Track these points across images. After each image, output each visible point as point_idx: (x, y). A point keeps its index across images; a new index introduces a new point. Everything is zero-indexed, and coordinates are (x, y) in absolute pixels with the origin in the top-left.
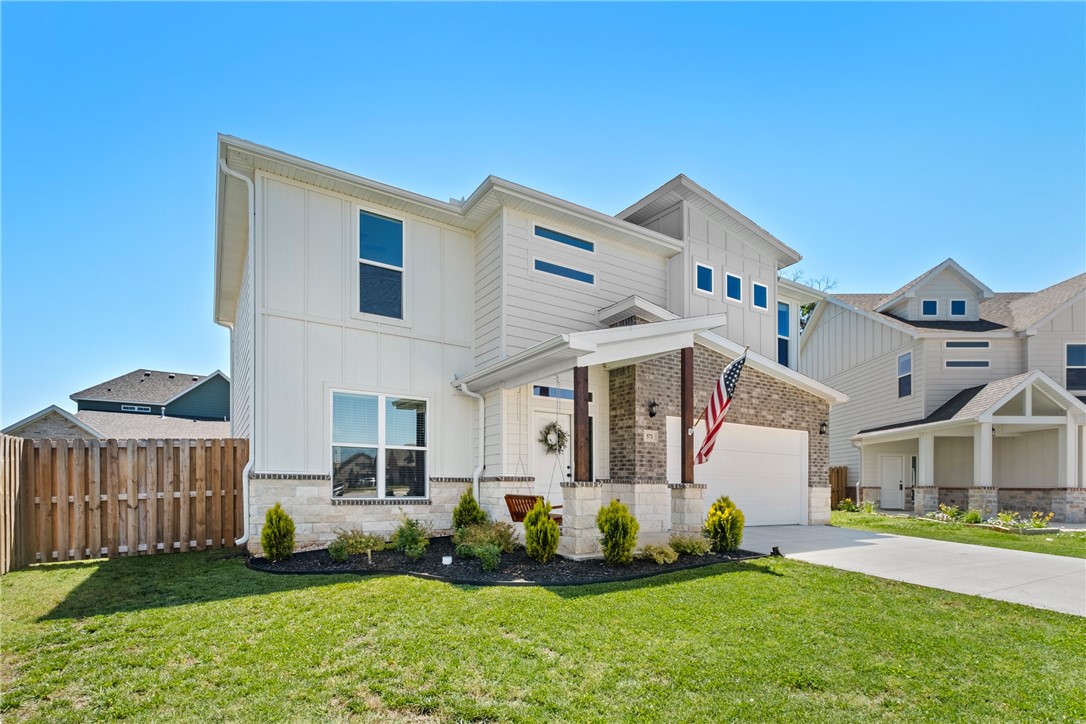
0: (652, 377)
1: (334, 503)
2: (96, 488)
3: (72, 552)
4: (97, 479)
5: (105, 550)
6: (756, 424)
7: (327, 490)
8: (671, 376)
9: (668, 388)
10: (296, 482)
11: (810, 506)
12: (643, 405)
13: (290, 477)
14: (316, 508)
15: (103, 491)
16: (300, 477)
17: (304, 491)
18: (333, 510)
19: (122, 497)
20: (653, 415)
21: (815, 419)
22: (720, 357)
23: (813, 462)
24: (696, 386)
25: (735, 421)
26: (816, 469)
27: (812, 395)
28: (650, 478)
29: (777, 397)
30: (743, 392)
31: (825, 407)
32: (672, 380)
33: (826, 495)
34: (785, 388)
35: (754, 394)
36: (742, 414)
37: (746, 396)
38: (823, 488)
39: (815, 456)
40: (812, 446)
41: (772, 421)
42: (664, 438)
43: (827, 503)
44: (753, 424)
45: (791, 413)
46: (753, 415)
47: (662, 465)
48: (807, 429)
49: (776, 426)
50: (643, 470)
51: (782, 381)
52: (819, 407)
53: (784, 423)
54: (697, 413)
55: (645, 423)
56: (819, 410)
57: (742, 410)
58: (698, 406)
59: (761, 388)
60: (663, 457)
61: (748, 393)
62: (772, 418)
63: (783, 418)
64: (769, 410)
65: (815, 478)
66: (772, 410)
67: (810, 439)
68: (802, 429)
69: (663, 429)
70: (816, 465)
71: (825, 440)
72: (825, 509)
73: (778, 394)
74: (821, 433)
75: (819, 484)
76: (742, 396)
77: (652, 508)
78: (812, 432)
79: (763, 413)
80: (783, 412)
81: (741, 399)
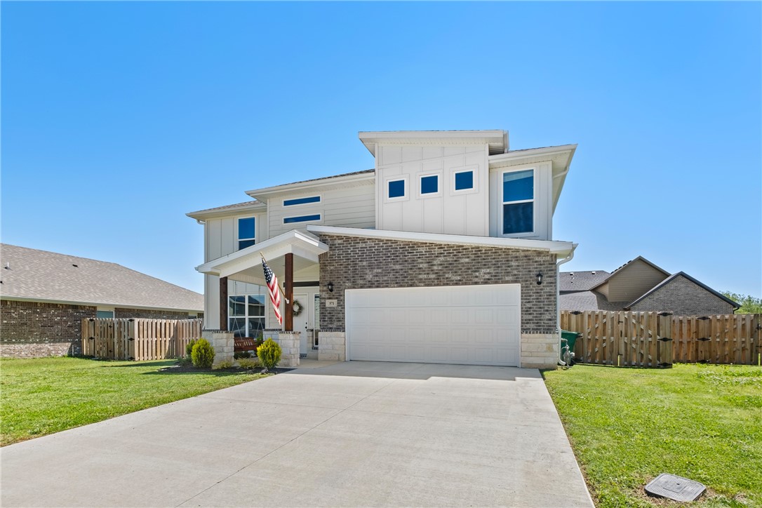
8: (348, 264)
9: (346, 272)
12: (325, 286)
20: (331, 290)
21: (530, 271)
22: (396, 242)
23: (525, 311)
24: (371, 267)
25: (411, 286)
26: (530, 317)
27: (524, 251)
28: (331, 328)
29: (467, 260)
30: (422, 263)
31: (548, 258)
32: (349, 266)
33: (548, 341)
34: (480, 251)
35: (435, 262)
36: (421, 279)
37: (425, 265)
38: (542, 335)
39: (528, 305)
40: (525, 296)
41: (460, 280)
42: (342, 303)
43: (550, 349)
44: (435, 285)
45: (488, 271)
46: (434, 279)
47: (341, 320)
48: (516, 282)
49: (466, 284)
50: (325, 323)
51: (474, 246)
52: (537, 259)
53: (476, 280)
54: (371, 285)
55: (327, 296)
56: (536, 262)
57: (421, 277)
58: (373, 280)
59: (445, 256)
60: (341, 315)
61: (429, 262)
62: (459, 278)
63: (476, 277)
64: (456, 272)
65: (528, 326)
66: (460, 271)
67: (522, 290)
68: (507, 282)
69: (342, 298)
70: (530, 314)
71: (548, 289)
72: (547, 354)
73: (468, 257)
74: (539, 283)
75: (536, 330)
76: (421, 266)
77: (331, 346)
78: (524, 283)
79: (447, 276)
80: (475, 271)
81: (420, 268)
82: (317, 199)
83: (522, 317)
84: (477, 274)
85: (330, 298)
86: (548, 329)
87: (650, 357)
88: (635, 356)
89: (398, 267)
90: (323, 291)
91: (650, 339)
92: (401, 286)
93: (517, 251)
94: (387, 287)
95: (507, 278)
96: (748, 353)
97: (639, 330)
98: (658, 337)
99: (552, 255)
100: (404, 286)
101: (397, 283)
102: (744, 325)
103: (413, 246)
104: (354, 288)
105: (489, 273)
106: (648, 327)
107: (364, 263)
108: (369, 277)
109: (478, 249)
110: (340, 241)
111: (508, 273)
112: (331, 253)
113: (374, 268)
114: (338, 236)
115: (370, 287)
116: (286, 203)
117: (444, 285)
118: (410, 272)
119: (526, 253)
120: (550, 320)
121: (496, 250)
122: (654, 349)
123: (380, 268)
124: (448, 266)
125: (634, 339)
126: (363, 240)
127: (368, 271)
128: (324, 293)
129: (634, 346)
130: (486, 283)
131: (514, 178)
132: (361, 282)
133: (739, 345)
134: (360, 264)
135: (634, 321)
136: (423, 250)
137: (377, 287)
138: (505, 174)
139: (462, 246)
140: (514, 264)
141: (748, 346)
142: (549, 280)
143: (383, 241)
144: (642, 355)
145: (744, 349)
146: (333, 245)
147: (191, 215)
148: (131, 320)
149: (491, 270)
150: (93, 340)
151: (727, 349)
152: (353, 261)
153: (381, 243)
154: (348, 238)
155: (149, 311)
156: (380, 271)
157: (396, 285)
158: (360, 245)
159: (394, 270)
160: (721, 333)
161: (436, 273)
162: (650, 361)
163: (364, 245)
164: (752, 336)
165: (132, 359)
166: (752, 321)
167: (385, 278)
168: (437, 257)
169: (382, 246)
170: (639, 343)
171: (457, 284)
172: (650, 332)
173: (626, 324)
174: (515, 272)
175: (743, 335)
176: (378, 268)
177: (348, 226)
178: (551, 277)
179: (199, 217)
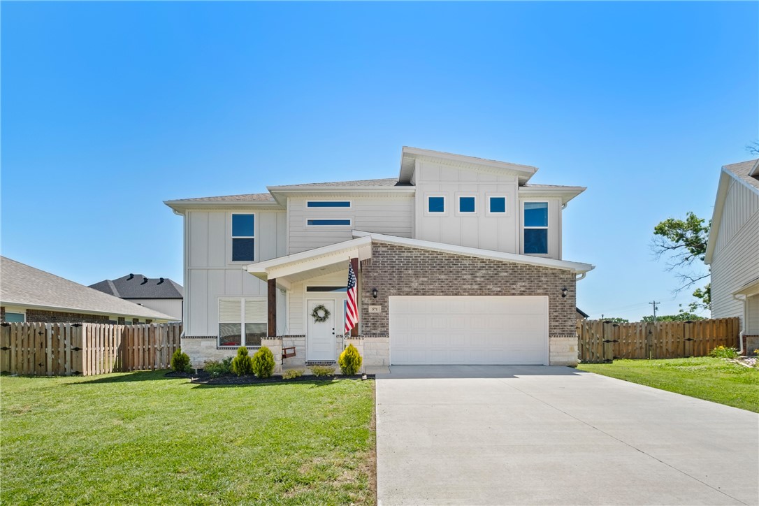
0: (375, 274)
1: (217, 348)
2: (147, 343)
3: (139, 367)
4: (147, 340)
5: (150, 367)
6: (481, 295)
7: (214, 343)
8: (393, 272)
9: (390, 279)
10: (200, 339)
11: (550, 352)
12: (368, 292)
13: (198, 337)
14: (210, 351)
15: (149, 344)
16: (202, 337)
17: (204, 343)
18: (217, 352)
19: (156, 346)
20: (375, 297)
21: (556, 286)
22: (441, 254)
23: (553, 318)
24: (416, 275)
25: (456, 295)
26: (557, 324)
27: (551, 269)
28: (374, 334)
29: (506, 274)
30: (466, 274)
31: (570, 276)
32: (394, 274)
33: (571, 343)
34: (517, 267)
35: (478, 275)
36: (465, 289)
37: (469, 277)
38: (566, 338)
39: (555, 314)
40: (552, 306)
41: (500, 291)
42: (386, 309)
43: (572, 349)
44: (478, 295)
45: (523, 284)
46: (477, 289)
47: (385, 325)
48: (545, 294)
49: (505, 295)
50: (368, 329)
51: (511, 262)
52: (561, 276)
53: (513, 291)
54: (417, 293)
55: (370, 302)
56: (561, 279)
57: (465, 287)
58: (418, 288)
59: (486, 269)
60: (386, 320)
61: (472, 274)
62: (499, 289)
63: (514, 289)
64: (496, 284)
65: (555, 331)
66: (500, 283)
67: (550, 301)
68: (539, 294)
69: (386, 304)
70: (557, 321)
71: (570, 301)
72: (570, 353)
73: (507, 272)
74: (564, 296)
75: (562, 334)
76: (465, 277)
77: (375, 351)
78: (552, 296)
79: (488, 287)
80: (513, 284)
81: (464, 279)
82: (347, 204)
83: (550, 324)
84: (514, 286)
85: (373, 304)
86: (570, 334)
87: (598, 355)
88: (588, 355)
89: (443, 277)
90: (366, 297)
91: (598, 341)
92: (447, 295)
93: (546, 269)
94: (433, 295)
95: (539, 291)
96: (644, 351)
97: (591, 334)
98: (603, 340)
99: (573, 274)
100: (450, 295)
101: (442, 292)
102: (641, 331)
103: (457, 259)
104: (399, 295)
105: (524, 286)
106: (597, 332)
107: (410, 272)
108: (415, 285)
109: (515, 265)
110: (384, 249)
111: (539, 287)
112: (375, 259)
113: (420, 277)
114: (382, 244)
115: (415, 294)
116: (310, 204)
117: (486, 295)
118: (455, 282)
119: (554, 271)
120: (572, 326)
121: (530, 267)
122: (600, 349)
123: (426, 277)
124: (489, 279)
125: (587, 341)
126: (408, 250)
127: (413, 279)
128: (367, 299)
129: (587, 346)
130: (521, 294)
131: (532, 207)
132: (407, 289)
133: (638, 345)
134: (406, 272)
135: (587, 327)
136: (467, 263)
137: (423, 294)
138: (525, 203)
139: (502, 262)
140: (544, 279)
141: (644, 346)
142: (571, 294)
143: (428, 252)
144: (593, 353)
145: (641, 348)
146: (377, 252)
147: (169, 204)
148: (76, 326)
149: (526, 284)
150: (8, 351)
151: (630, 348)
152: (398, 269)
153: (427, 254)
154: (392, 247)
155: (67, 314)
156: (426, 279)
157: (441, 294)
158: (406, 254)
159: (439, 279)
160: (626, 336)
161: (479, 284)
162: (598, 358)
163: (409, 254)
164: (646, 338)
165: (78, 373)
166: (646, 327)
167: (431, 287)
168: (480, 269)
169: (428, 257)
170: (591, 344)
171: (497, 295)
172: (598, 336)
173: (582, 329)
174: (545, 286)
175: (641, 338)
176: (423, 277)
177: (392, 234)
178: (572, 291)
179: (178, 207)
